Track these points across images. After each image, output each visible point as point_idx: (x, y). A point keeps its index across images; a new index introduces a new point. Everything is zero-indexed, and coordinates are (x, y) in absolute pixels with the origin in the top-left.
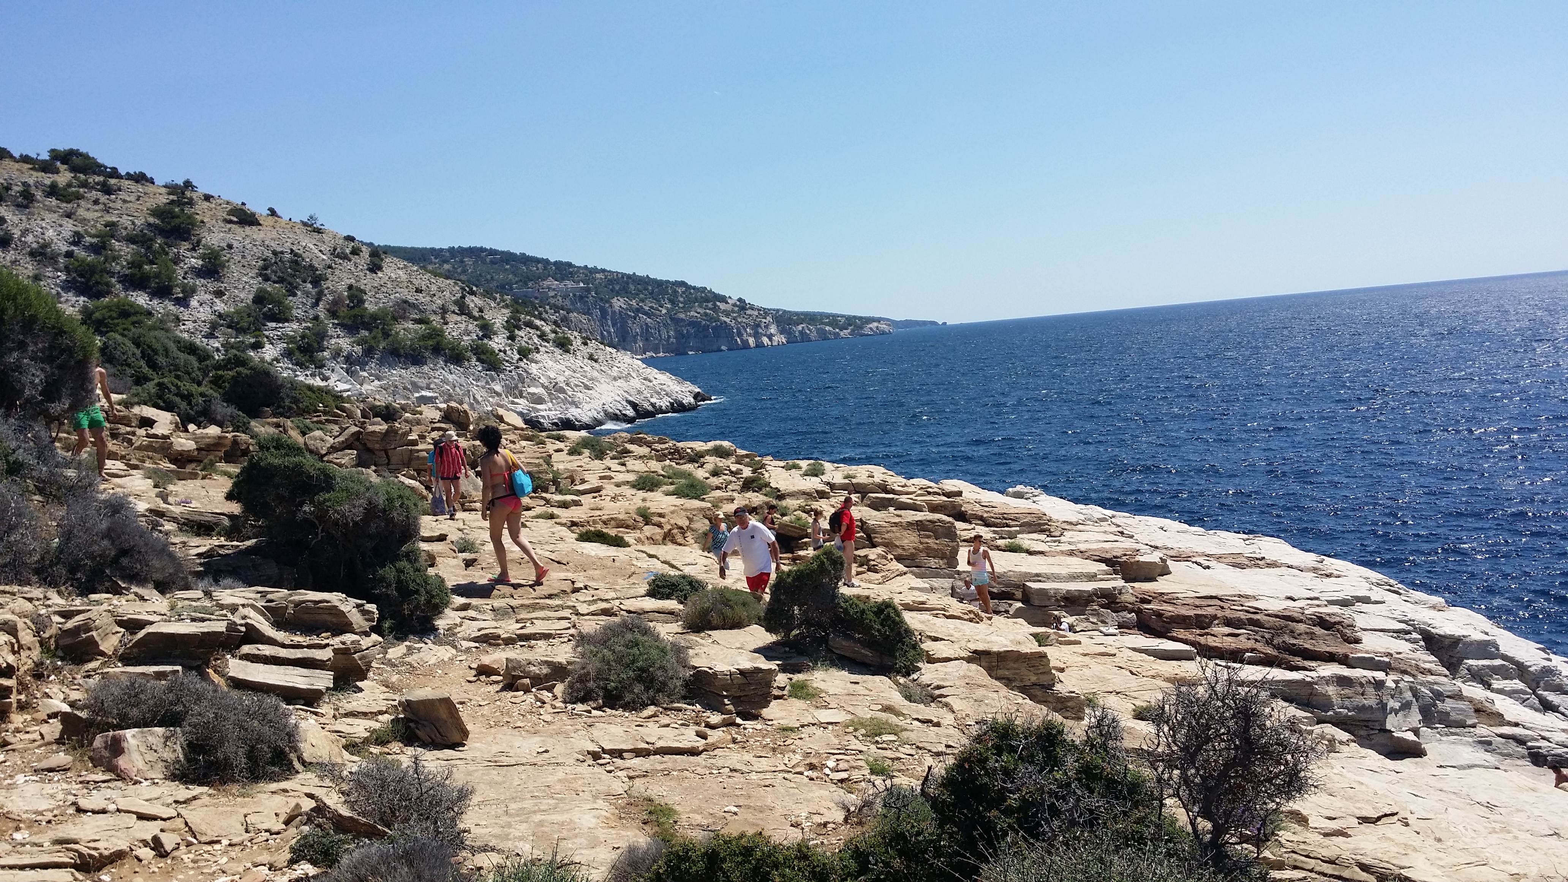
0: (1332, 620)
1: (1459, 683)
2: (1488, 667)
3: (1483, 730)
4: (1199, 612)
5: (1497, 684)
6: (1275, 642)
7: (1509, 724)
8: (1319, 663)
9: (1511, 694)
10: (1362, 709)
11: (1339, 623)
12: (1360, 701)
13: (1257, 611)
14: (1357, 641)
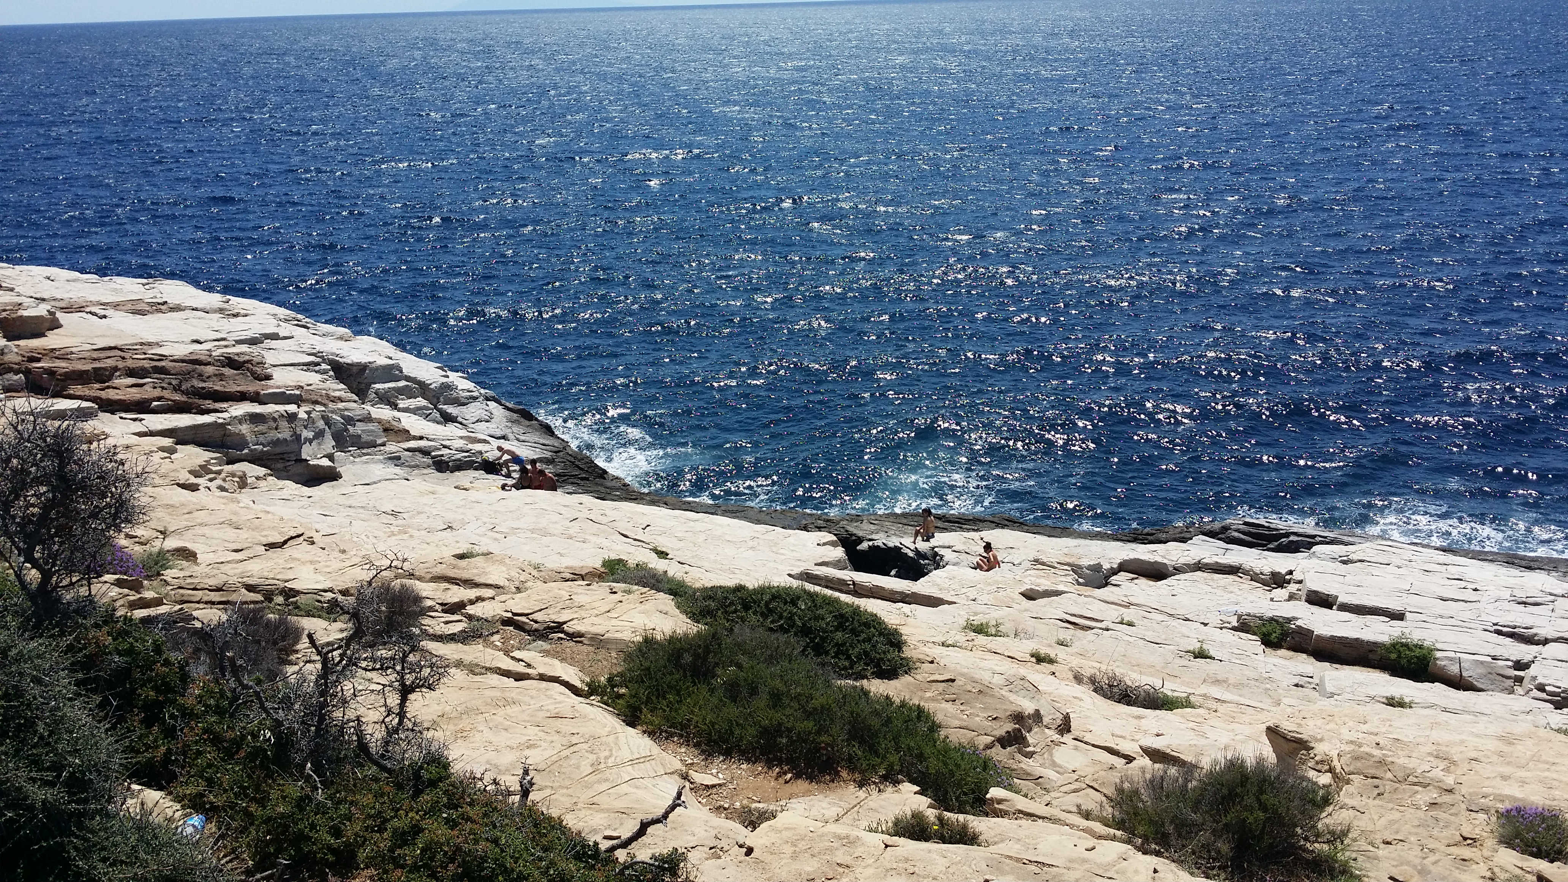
0: (241, 359)
1: (368, 407)
2: (393, 388)
3: (392, 447)
4: (97, 365)
5: (402, 404)
6: (183, 387)
7: (415, 438)
8: (231, 403)
9: (415, 411)
10: (277, 443)
11: (248, 362)
12: (274, 435)
13: (162, 358)
14: (268, 377)
